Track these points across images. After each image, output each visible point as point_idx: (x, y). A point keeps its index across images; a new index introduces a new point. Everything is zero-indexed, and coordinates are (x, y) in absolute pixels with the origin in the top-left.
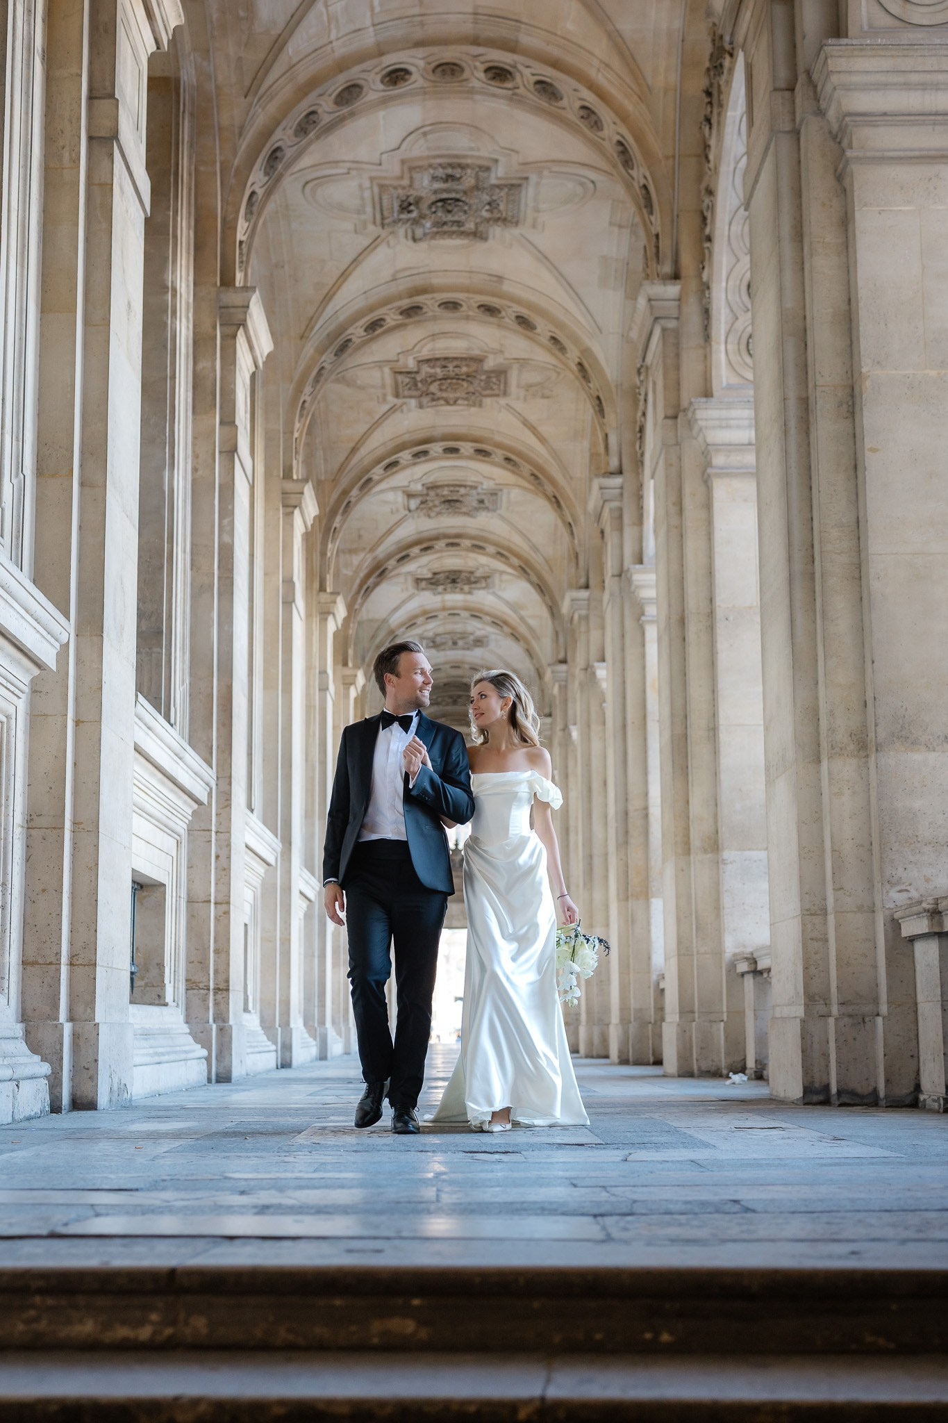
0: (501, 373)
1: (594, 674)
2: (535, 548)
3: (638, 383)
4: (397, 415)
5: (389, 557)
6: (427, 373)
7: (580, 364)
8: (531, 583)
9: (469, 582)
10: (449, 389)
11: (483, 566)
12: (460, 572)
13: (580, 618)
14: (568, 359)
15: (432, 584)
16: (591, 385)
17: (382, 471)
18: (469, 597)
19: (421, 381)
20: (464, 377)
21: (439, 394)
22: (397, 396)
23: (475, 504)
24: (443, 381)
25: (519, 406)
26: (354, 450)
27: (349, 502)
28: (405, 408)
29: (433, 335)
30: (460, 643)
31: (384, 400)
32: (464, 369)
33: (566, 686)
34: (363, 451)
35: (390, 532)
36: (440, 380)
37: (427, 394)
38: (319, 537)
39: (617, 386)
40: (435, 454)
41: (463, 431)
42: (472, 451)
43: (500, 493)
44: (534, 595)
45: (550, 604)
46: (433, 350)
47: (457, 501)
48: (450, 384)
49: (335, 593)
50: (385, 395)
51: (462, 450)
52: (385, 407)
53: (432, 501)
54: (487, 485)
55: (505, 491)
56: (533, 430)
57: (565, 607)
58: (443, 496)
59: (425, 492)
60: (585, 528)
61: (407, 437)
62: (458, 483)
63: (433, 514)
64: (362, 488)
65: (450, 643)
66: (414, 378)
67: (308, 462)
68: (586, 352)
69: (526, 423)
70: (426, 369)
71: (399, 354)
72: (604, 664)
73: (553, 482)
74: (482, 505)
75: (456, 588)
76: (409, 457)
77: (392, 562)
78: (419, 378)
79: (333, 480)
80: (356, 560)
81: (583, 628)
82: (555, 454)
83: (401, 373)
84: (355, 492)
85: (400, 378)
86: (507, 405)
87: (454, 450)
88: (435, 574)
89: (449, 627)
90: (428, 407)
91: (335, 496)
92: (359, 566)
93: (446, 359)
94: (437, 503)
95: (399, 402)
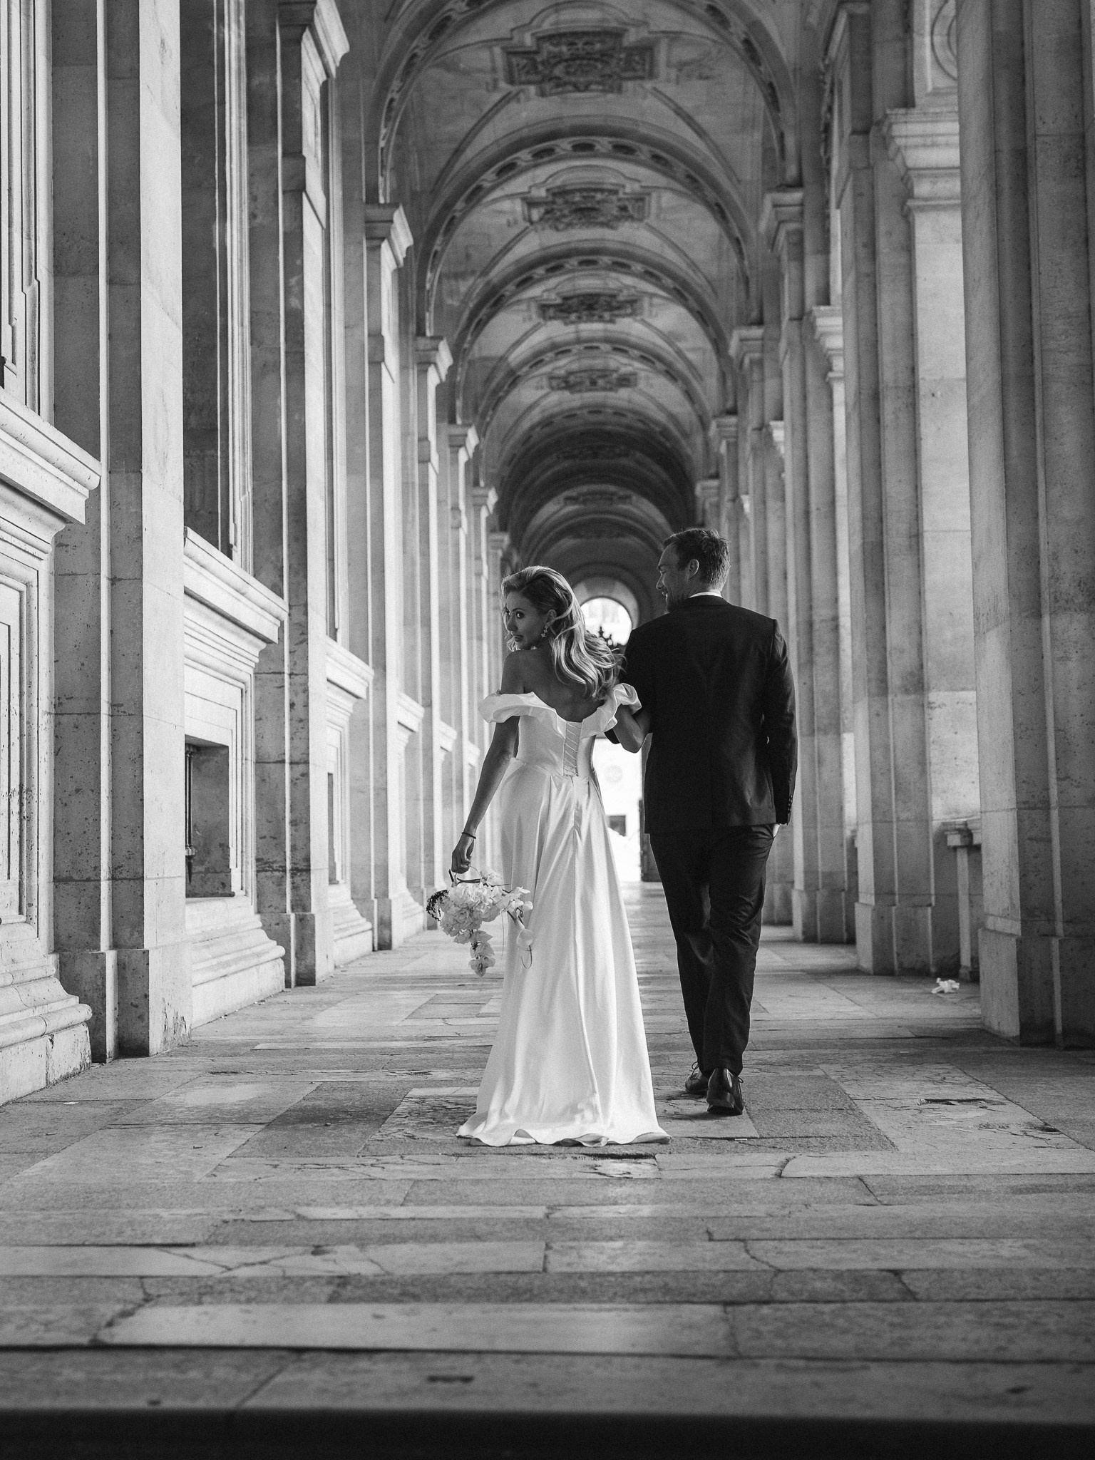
0: (646, 50)
1: (770, 435)
2: (693, 265)
3: (822, 66)
4: (513, 106)
5: (505, 281)
6: (549, 53)
7: (747, 42)
8: (690, 310)
9: (610, 308)
10: (579, 73)
11: (628, 287)
12: (598, 295)
13: (751, 362)
14: (731, 33)
15: (562, 311)
16: (762, 69)
17: (493, 177)
18: (610, 326)
19: (543, 63)
20: (597, 56)
21: (567, 78)
22: (511, 81)
23: (615, 212)
24: (570, 63)
25: (670, 90)
26: (458, 152)
27: (453, 218)
28: (522, 96)
29: (557, 4)
30: (601, 382)
31: (496, 88)
32: (598, 46)
33: (736, 445)
34: (469, 153)
35: (506, 249)
36: (566, 60)
37: (550, 79)
38: (415, 265)
39: (795, 70)
40: (563, 153)
41: (597, 122)
42: (610, 147)
43: (647, 198)
44: (693, 324)
45: (714, 336)
46: (557, 23)
47: (593, 209)
48: (580, 65)
49: (436, 338)
50: (496, 81)
51: (598, 147)
52: (497, 97)
53: (560, 210)
54: (630, 188)
55: (654, 195)
56: (689, 120)
57: (733, 347)
58: (573, 203)
59: (550, 198)
60: (756, 247)
61: (525, 132)
62: (593, 186)
63: (561, 226)
64: (468, 200)
65: (587, 383)
66: (534, 61)
67: (400, 169)
68: (755, 25)
69: (679, 111)
70: (548, 48)
71: (512, 30)
72: (780, 423)
73: (716, 186)
74: (624, 213)
75: (593, 315)
76: (529, 157)
77: (511, 287)
78: (539, 59)
79: (431, 192)
80: (463, 287)
81: (756, 376)
82: (717, 149)
83: (515, 53)
84: (460, 205)
85: (514, 60)
86: (655, 89)
87: (587, 147)
88: (566, 299)
89: (586, 363)
90: (552, 95)
91: (434, 211)
92: (468, 295)
93: (575, 34)
94: (566, 212)
95: (514, 89)
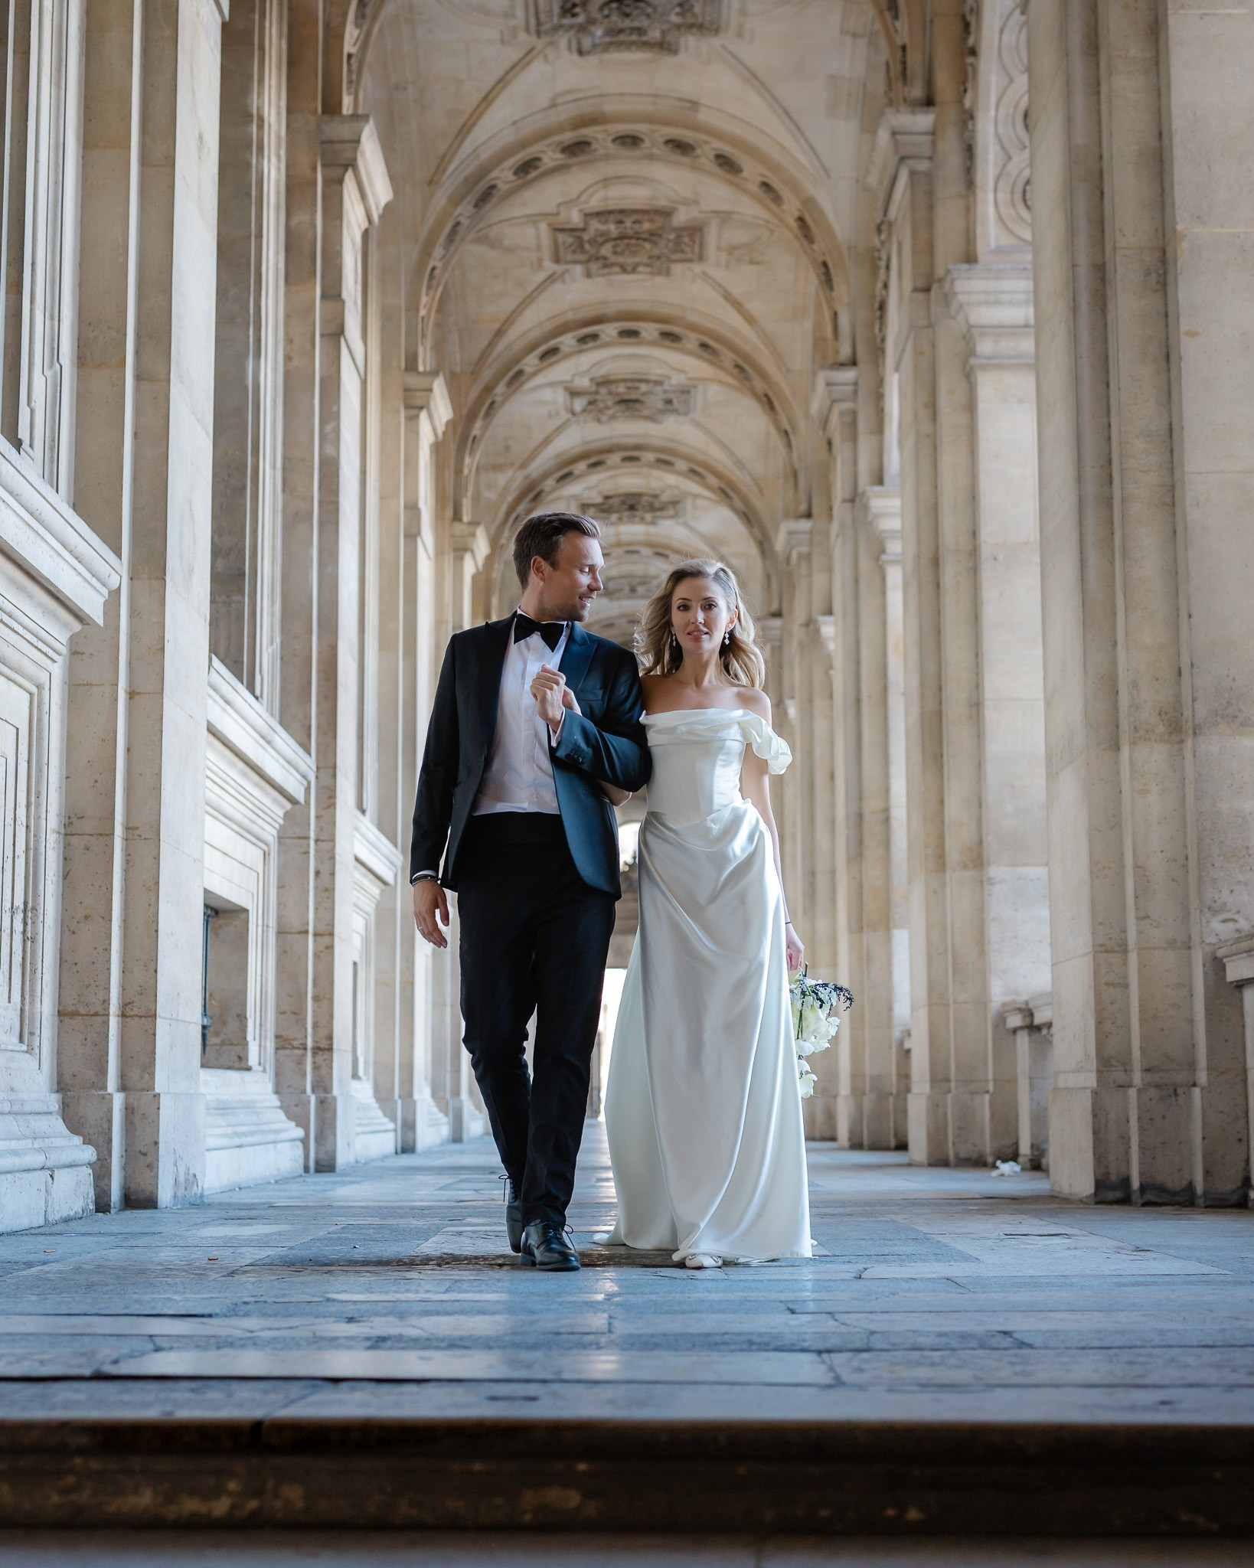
0: (695, 231)
1: (817, 631)
2: (740, 464)
3: (877, 243)
4: (557, 287)
5: (546, 476)
6: (597, 230)
7: (801, 220)
8: (736, 510)
9: (652, 508)
10: (627, 252)
11: (671, 487)
12: (639, 495)
13: (800, 557)
14: (784, 211)
15: (604, 511)
16: (815, 247)
17: (536, 361)
18: (652, 529)
19: (589, 241)
20: (646, 236)
21: (613, 259)
22: (557, 260)
23: (660, 405)
24: (619, 242)
25: (719, 274)
26: (499, 333)
27: (493, 403)
28: (567, 276)
29: (606, 180)
30: (641, 590)
31: (540, 265)
32: (647, 226)
33: (780, 648)
34: (512, 335)
35: (546, 442)
36: (614, 239)
37: (597, 259)
38: (453, 448)
39: (849, 248)
40: (607, 339)
41: (643, 307)
42: (656, 334)
43: (693, 391)
44: (739, 527)
45: (760, 537)
46: (605, 199)
47: (637, 401)
48: (628, 245)
49: (474, 523)
50: (540, 260)
51: (644, 334)
52: (541, 276)
53: (604, 401)
54: (677, 379)
55: (701, 388)
56: (738, 306)
57: (780, 543)
58: (618, 394)
59: (594, 389)
60: (807, 438)
61: (570, 316)
62: (636, 376)
63: (604, 418)
64: (510, 384)
65: (627, 590)
66: (580, 238)
67: (439, 347)
68: (809, 202)
69: (728, 297)
70: (595, 225)
71: (559, 205)
72: (832, 619)
73: (764, 375)
74: (669, 407)
75: (634, 516)
76: (573, 342)
77: (550, 483)
78: (586, 237)
79: (472, 373)
80: (502, 479)
81: (804, 570)
82: (768, 340)
83: (562, 230)
84: (501, 389)
85: (561, 237)
86: (704, 273)
87: (631, 334)
88: (607, 498)
89: (626, 569)
90: (598, 275)
91: (474, 394)
92: (506, 489)
93: (622, 211)
94: (610, 403)
95: (560, 268)
